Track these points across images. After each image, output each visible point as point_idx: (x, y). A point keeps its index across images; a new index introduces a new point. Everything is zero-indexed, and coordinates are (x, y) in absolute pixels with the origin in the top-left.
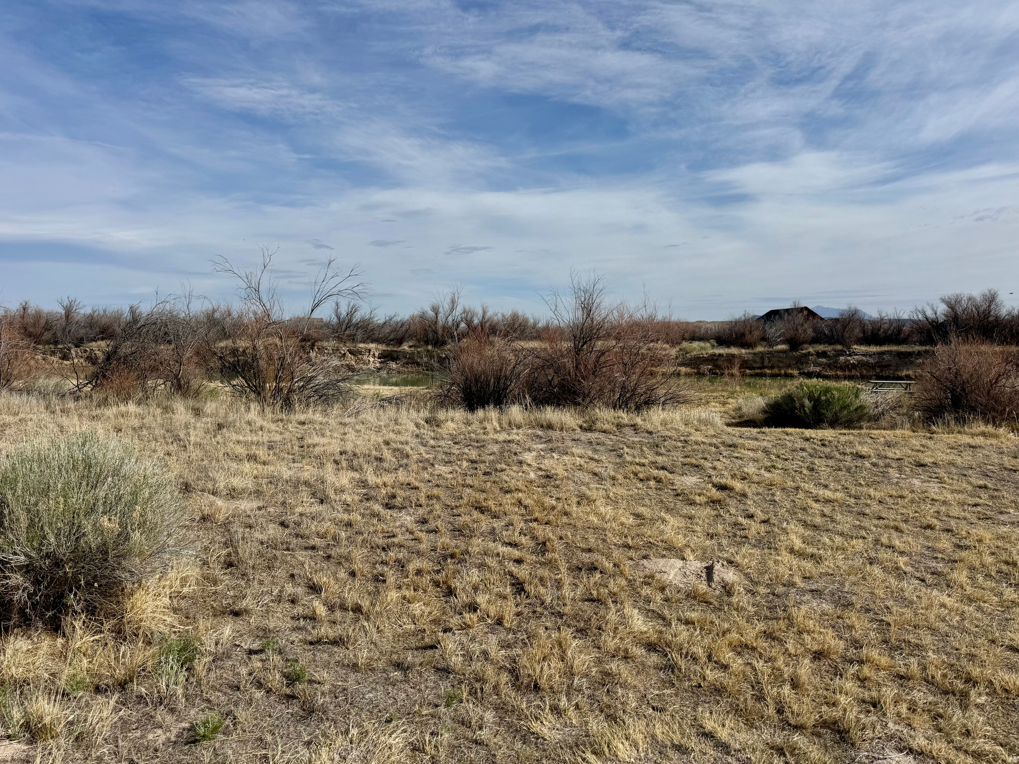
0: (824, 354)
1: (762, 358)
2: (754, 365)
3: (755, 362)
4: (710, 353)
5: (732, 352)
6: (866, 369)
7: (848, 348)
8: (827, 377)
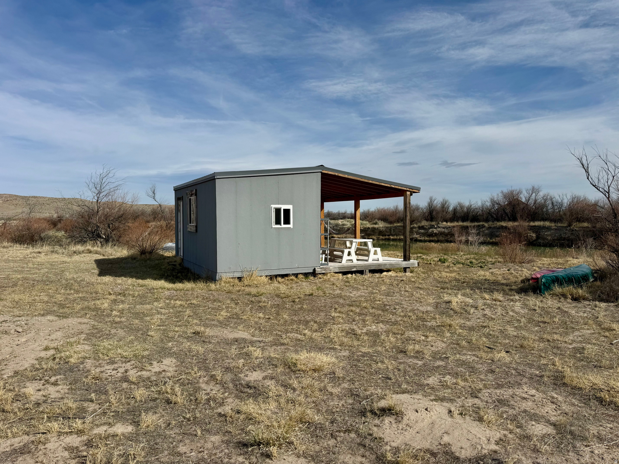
0: (422, 228)
1: (390, 230)
2: (386, 234)
3: (387, 232)
4: (365, 227)
5: (376, 226)
6: (442, 236)
7: (438, 224)
8: (421, 241)
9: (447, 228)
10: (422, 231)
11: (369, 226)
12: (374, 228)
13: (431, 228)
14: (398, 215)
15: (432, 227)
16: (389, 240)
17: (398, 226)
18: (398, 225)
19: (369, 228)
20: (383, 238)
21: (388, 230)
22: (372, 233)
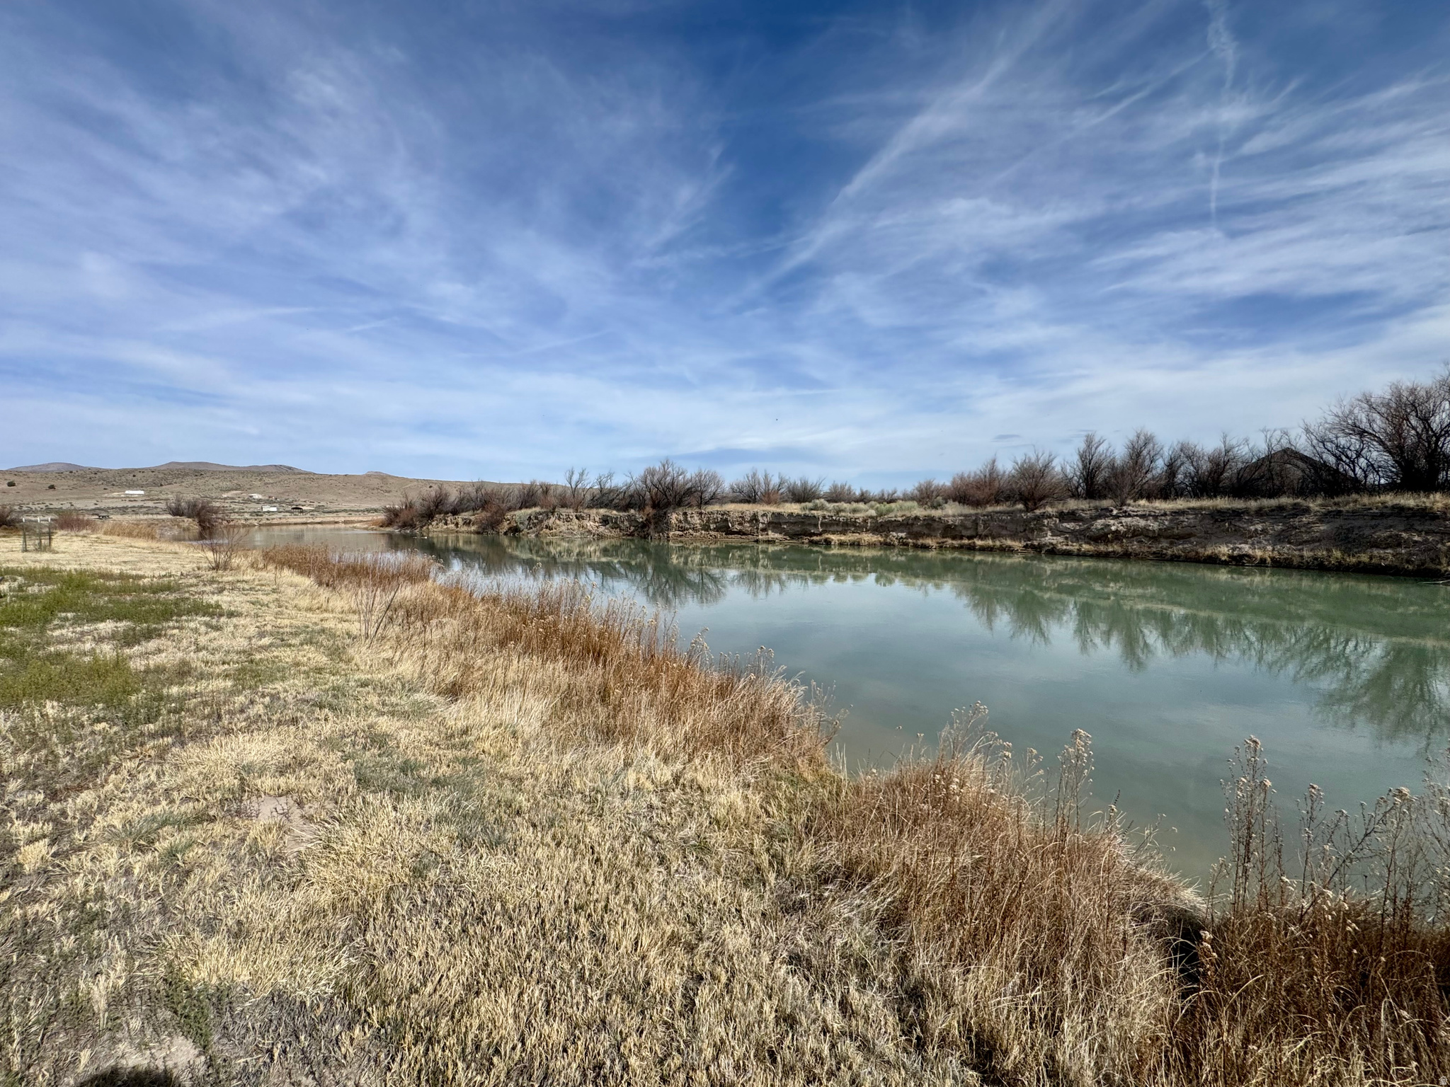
0: (1072, 516)
1: (976, 523)
2: (964, 533)
3: (966, 528)
4: (909, 515)
5: (936, 513)
6: (1140, 542)
7: (1123, 504)
8: (1068, 554)
9: (1156, 517)
10: (1070, 526)
11: (918, 514)
12: (932, 519)
13: (1100, 517)
14: (996, 484)
15: (1105, 513)
16: (971, 548)
17: (997, 513)
18: (999, 508)
19: (917, 518)
20: (956, 543)
21: (968, 524)
22: (926, 531)
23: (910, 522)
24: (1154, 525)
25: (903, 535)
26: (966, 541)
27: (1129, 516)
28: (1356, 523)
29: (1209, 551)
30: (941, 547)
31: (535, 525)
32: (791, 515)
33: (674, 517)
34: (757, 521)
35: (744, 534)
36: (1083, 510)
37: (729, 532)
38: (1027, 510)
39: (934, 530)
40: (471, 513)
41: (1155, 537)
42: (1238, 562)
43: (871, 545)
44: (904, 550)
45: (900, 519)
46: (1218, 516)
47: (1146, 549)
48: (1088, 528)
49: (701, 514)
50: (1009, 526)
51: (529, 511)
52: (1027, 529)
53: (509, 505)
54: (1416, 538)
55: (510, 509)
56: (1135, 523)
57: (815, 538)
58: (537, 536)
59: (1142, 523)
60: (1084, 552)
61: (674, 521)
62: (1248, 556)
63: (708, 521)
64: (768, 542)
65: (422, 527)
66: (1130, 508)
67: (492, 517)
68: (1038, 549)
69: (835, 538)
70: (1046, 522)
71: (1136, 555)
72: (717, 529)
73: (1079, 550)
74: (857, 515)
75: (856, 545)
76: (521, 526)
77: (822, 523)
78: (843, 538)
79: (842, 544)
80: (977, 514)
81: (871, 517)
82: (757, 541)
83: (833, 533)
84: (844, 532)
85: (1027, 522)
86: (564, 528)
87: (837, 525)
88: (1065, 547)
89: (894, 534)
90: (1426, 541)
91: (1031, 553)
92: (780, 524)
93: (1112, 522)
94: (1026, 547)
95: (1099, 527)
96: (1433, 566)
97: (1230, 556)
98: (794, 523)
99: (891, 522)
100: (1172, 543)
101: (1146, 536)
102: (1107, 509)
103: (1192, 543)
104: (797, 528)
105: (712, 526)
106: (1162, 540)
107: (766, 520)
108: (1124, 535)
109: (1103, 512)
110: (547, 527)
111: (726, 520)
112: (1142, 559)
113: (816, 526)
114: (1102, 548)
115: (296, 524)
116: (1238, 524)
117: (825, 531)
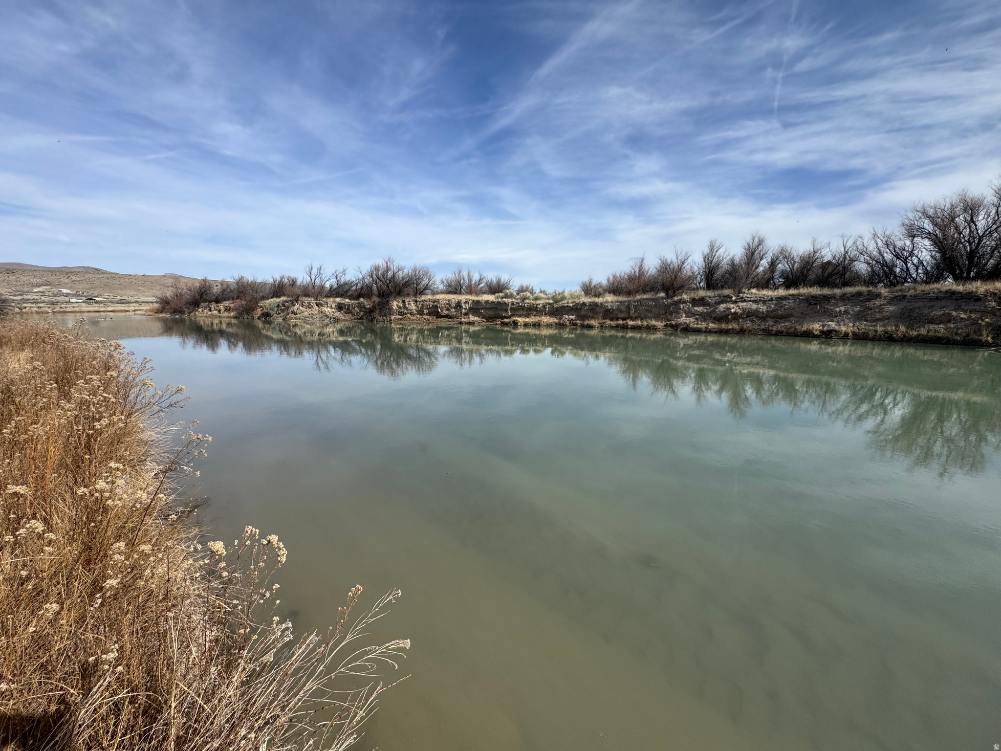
23: (579, 307)
24: (763, 308)
25: (573, 317)
26: (621, 322)
27: (745, 301)
28: (916, 305)
29: (804, 328)
30: (602, 326)
31: (283, 311)
32: (487, 302)
33: (395, 304)
34: (461, 307)
35: (451, 317)
36: (710, 297)
37: (439, 316)
38: (668, 296)
39: (597, 313)
40: (231, 301)
41: (763, 317)
42: (827, 335)
43: (549, 326)
44: (573, 329)
45: (571, 305)
46: (812, 300)
47: (757, 327)
48: (714, 311)
49: (416, 301)
50: (654, 310)
51: (278, 300)
52: (667, 312)
53: (261, 294)
54: (963, 316)
55: (264, 298)
56: (748, 307)
57: (506, 320)
58: (284, 319)
59: (754, 306)
60: (710, 330)
61: (395, 307)
62: (836, 331)
63: (422, 307)
64: (470, 323)
65: (190, 313)
66: (745, 295)
67: (246, 305)
68: (675, 327)
69: (521, 320)
70: (682, 306)
71: (750, 331)
72: (429, 314)
73: (706, 328)
74: (538, 302)
75: (537, 325)
76: (271, 312)
77: (511, 309)
78: (527, 320)
79: (526, 325)
80: (629, 301)
81: (549, 304)
82: (461, 323)
83: (520, 316)
84: (528, 316)
85: (669, 306)
86: (306, 314)
87: (523, 310)
88: (696, 326)
89: (567, 317)
90: (970, 317)
91: (670, 330)
92: (479, 309)
93: (732, 306)
94: (666, 326)
95: (722, 310)
96: (977, 337)
97: (821, 331)
98: (490, 309)
99: (564, 307)
100: (776, 322)
101: (757, 317)
102: (728, 296)
103: (791, 321)
104: (491, 313)
105: (425, 311)
106: (769, 319)
107: (467, 306)
108: (741, 316)
109: (725, 299)
110: (292, 313)
111: (436, 307)
112: (754, 334)
113: (506, 310)
114: (724, 326)
115: (89, 312)
116: (827, 306)
117: (513, 315)
